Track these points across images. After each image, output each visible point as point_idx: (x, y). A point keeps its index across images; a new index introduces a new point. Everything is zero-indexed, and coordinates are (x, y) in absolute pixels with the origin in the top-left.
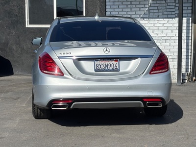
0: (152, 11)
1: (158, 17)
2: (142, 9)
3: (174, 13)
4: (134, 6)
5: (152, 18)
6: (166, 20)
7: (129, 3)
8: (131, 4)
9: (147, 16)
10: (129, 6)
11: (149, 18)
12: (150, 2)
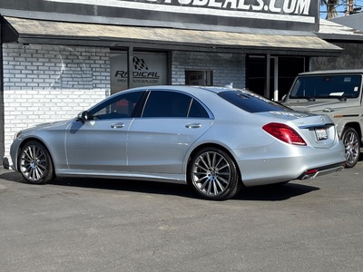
0: (66, 79)
1: (73, 87)
2: (52, 77)
3: (91, 83)
4: (42, 72)
5: (66, 88)
6: (82, 92)
7: (36, 68)
8: (38, 69)
9: (59, 85)
10: (35, 72)
11: (62, 88)
12: (63, 69)
